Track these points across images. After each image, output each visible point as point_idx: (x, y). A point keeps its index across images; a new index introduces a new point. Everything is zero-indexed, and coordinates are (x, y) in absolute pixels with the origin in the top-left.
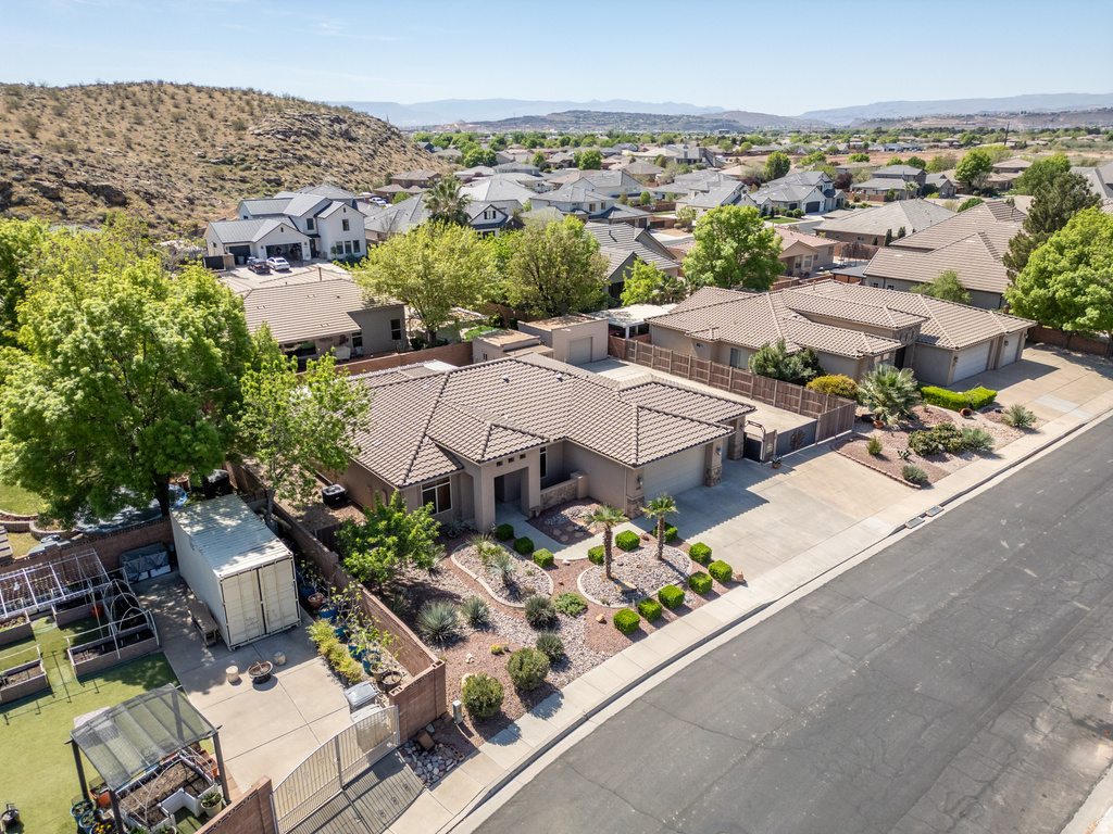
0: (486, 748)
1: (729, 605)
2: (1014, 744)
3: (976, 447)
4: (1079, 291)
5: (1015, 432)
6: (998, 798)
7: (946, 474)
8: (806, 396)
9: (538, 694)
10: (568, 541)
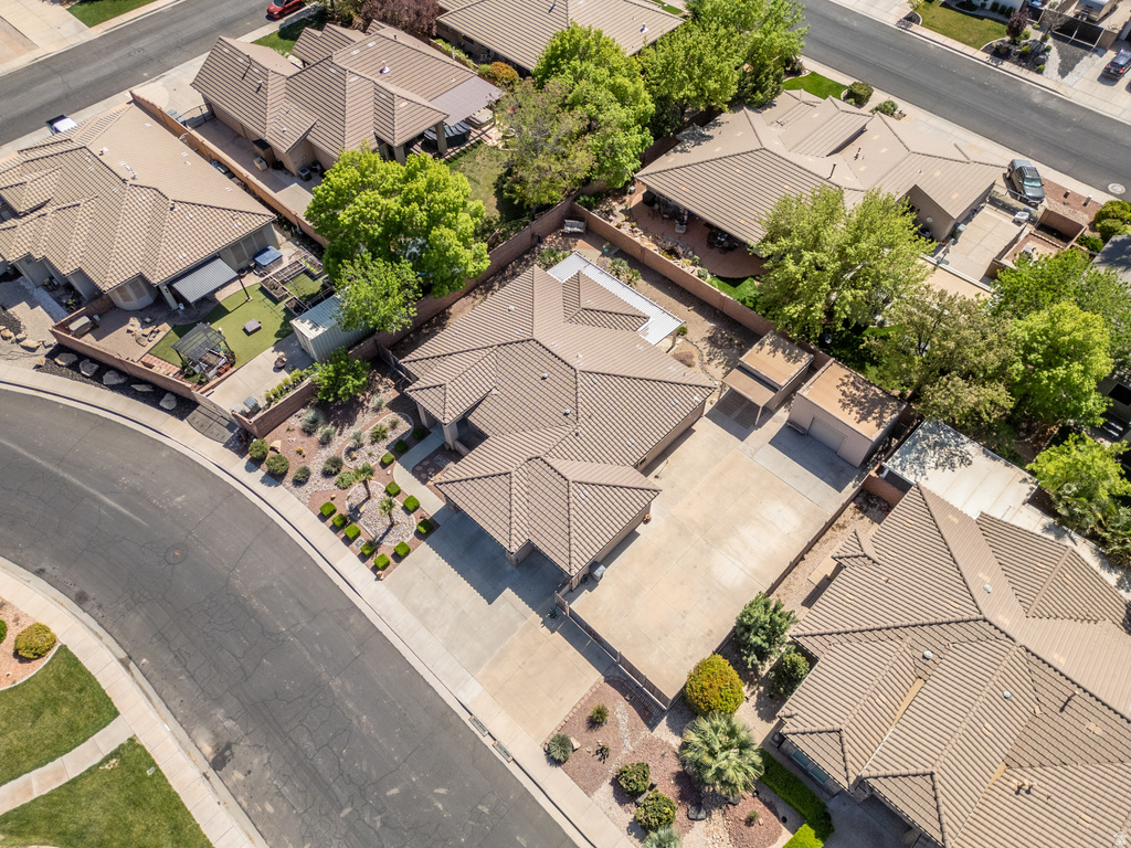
2: (218, 701)
6: (183, 677)
9: (275, 477)
10: (414, 472)
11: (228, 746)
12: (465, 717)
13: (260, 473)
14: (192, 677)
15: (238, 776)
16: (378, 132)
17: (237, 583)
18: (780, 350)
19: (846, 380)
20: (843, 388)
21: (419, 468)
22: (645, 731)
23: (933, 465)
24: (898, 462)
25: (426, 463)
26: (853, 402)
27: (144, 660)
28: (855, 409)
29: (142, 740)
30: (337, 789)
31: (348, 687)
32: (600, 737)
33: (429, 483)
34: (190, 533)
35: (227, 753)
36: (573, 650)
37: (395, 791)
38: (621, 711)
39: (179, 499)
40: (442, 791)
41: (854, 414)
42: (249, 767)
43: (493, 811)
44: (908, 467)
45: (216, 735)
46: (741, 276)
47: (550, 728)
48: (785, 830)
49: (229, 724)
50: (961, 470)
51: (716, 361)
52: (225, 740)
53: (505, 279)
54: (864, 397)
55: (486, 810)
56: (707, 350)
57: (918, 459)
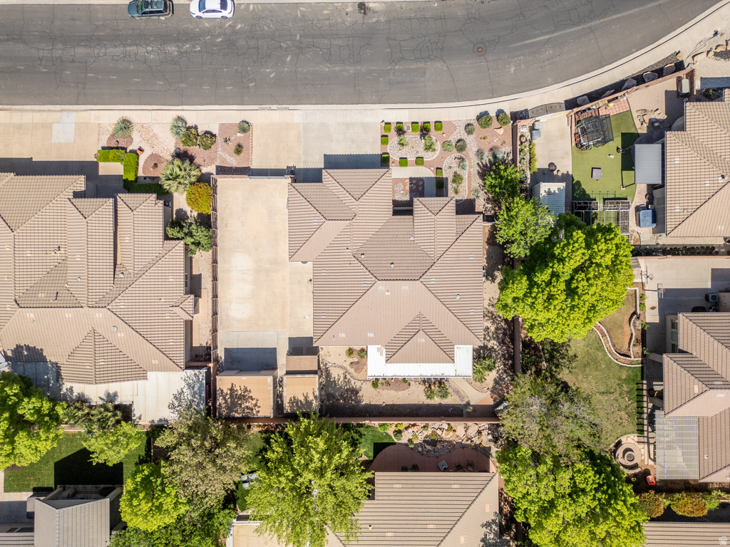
2: (388, 22)
3: (180, 128)
5: (136, 127)
6: (413, 15)
9: (483, 118)
10: (421, 179)
11: (365, 13)
12: (291, 107)
13: (493, 114)
14: (409, 19)
15: (350, 9)
16: (691, 356)
17: (439, 64)
18: (304, 402)
19: (257, 409)
20: (254, 402)
21: (421, 183)
22: (218, 163)
23: (184, 390)
24: (201, 377)
25: (420, 188)
26: (244, 396)
27: (436, 5)
28: (240, 392)
30: (309, 40)
31: (345, 73)
32: (232, 145)
33: (408, 181)
34: (487, 61)
35: (363, 11)
36: (273, 167)
37: (288, 59)
38: (233, 161)
39: (513, 69)
40: (272, 75)
41: (238, 388)
42: (349, 15)
43: (248, 87)
44: (194, 378)
45: (375, 12)
46: (378, 456)
47: (256, 132)
48: (143, 175)
49: (375, 20)
50: (171, 399)
51: (342, 379)
52: (369, 14)
53: (505, 334)
54: (240, 404)
55: (251, 85)
56: (353, 382)
57: (193, 388)
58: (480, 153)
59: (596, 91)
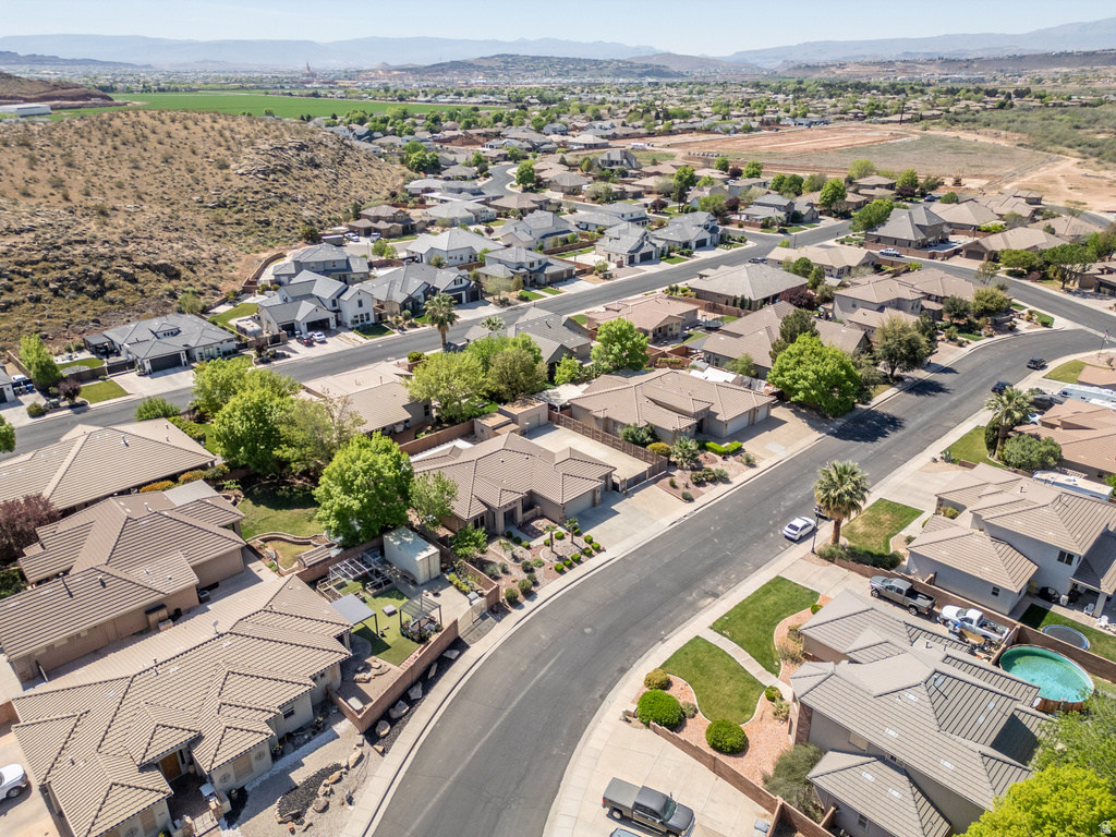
0: (514, 611)
1: (599, 559)
2: (683, 600)
3: (721, 478)
4: (796, 383)
5: (745, 467)
6: (671, 615)
7: (703, 494)
8: (646, 453)
9: (529, 594)
10: (536, 538)
11: (706, 593)
13: (526, 603)
15: (720, 588)
20: (515, 406)
23: (559, 397)
26: (523, 405)
29: (710, 624)
32: (681, 486)
35: (710, 593)
36: (642, 491)
44: (558, 401)
45: (701, 598)
49: (694, 595)
52: (703, 594)
57: (555, 399)
58: (505, 571)
59: (446, 670)
